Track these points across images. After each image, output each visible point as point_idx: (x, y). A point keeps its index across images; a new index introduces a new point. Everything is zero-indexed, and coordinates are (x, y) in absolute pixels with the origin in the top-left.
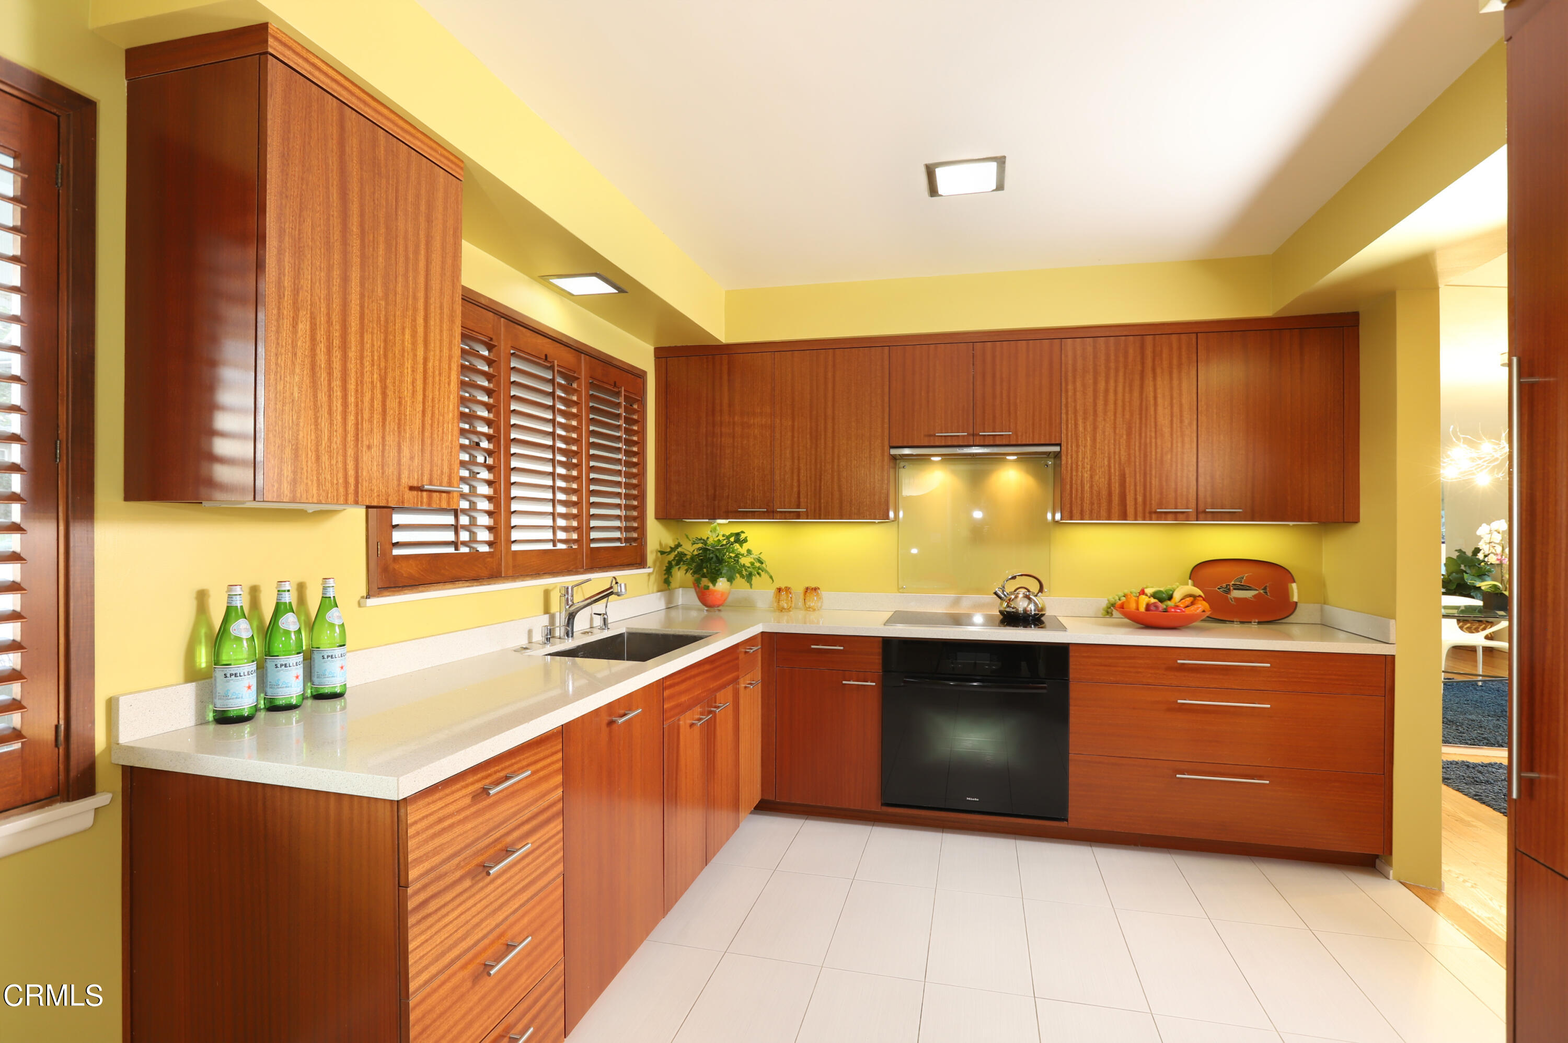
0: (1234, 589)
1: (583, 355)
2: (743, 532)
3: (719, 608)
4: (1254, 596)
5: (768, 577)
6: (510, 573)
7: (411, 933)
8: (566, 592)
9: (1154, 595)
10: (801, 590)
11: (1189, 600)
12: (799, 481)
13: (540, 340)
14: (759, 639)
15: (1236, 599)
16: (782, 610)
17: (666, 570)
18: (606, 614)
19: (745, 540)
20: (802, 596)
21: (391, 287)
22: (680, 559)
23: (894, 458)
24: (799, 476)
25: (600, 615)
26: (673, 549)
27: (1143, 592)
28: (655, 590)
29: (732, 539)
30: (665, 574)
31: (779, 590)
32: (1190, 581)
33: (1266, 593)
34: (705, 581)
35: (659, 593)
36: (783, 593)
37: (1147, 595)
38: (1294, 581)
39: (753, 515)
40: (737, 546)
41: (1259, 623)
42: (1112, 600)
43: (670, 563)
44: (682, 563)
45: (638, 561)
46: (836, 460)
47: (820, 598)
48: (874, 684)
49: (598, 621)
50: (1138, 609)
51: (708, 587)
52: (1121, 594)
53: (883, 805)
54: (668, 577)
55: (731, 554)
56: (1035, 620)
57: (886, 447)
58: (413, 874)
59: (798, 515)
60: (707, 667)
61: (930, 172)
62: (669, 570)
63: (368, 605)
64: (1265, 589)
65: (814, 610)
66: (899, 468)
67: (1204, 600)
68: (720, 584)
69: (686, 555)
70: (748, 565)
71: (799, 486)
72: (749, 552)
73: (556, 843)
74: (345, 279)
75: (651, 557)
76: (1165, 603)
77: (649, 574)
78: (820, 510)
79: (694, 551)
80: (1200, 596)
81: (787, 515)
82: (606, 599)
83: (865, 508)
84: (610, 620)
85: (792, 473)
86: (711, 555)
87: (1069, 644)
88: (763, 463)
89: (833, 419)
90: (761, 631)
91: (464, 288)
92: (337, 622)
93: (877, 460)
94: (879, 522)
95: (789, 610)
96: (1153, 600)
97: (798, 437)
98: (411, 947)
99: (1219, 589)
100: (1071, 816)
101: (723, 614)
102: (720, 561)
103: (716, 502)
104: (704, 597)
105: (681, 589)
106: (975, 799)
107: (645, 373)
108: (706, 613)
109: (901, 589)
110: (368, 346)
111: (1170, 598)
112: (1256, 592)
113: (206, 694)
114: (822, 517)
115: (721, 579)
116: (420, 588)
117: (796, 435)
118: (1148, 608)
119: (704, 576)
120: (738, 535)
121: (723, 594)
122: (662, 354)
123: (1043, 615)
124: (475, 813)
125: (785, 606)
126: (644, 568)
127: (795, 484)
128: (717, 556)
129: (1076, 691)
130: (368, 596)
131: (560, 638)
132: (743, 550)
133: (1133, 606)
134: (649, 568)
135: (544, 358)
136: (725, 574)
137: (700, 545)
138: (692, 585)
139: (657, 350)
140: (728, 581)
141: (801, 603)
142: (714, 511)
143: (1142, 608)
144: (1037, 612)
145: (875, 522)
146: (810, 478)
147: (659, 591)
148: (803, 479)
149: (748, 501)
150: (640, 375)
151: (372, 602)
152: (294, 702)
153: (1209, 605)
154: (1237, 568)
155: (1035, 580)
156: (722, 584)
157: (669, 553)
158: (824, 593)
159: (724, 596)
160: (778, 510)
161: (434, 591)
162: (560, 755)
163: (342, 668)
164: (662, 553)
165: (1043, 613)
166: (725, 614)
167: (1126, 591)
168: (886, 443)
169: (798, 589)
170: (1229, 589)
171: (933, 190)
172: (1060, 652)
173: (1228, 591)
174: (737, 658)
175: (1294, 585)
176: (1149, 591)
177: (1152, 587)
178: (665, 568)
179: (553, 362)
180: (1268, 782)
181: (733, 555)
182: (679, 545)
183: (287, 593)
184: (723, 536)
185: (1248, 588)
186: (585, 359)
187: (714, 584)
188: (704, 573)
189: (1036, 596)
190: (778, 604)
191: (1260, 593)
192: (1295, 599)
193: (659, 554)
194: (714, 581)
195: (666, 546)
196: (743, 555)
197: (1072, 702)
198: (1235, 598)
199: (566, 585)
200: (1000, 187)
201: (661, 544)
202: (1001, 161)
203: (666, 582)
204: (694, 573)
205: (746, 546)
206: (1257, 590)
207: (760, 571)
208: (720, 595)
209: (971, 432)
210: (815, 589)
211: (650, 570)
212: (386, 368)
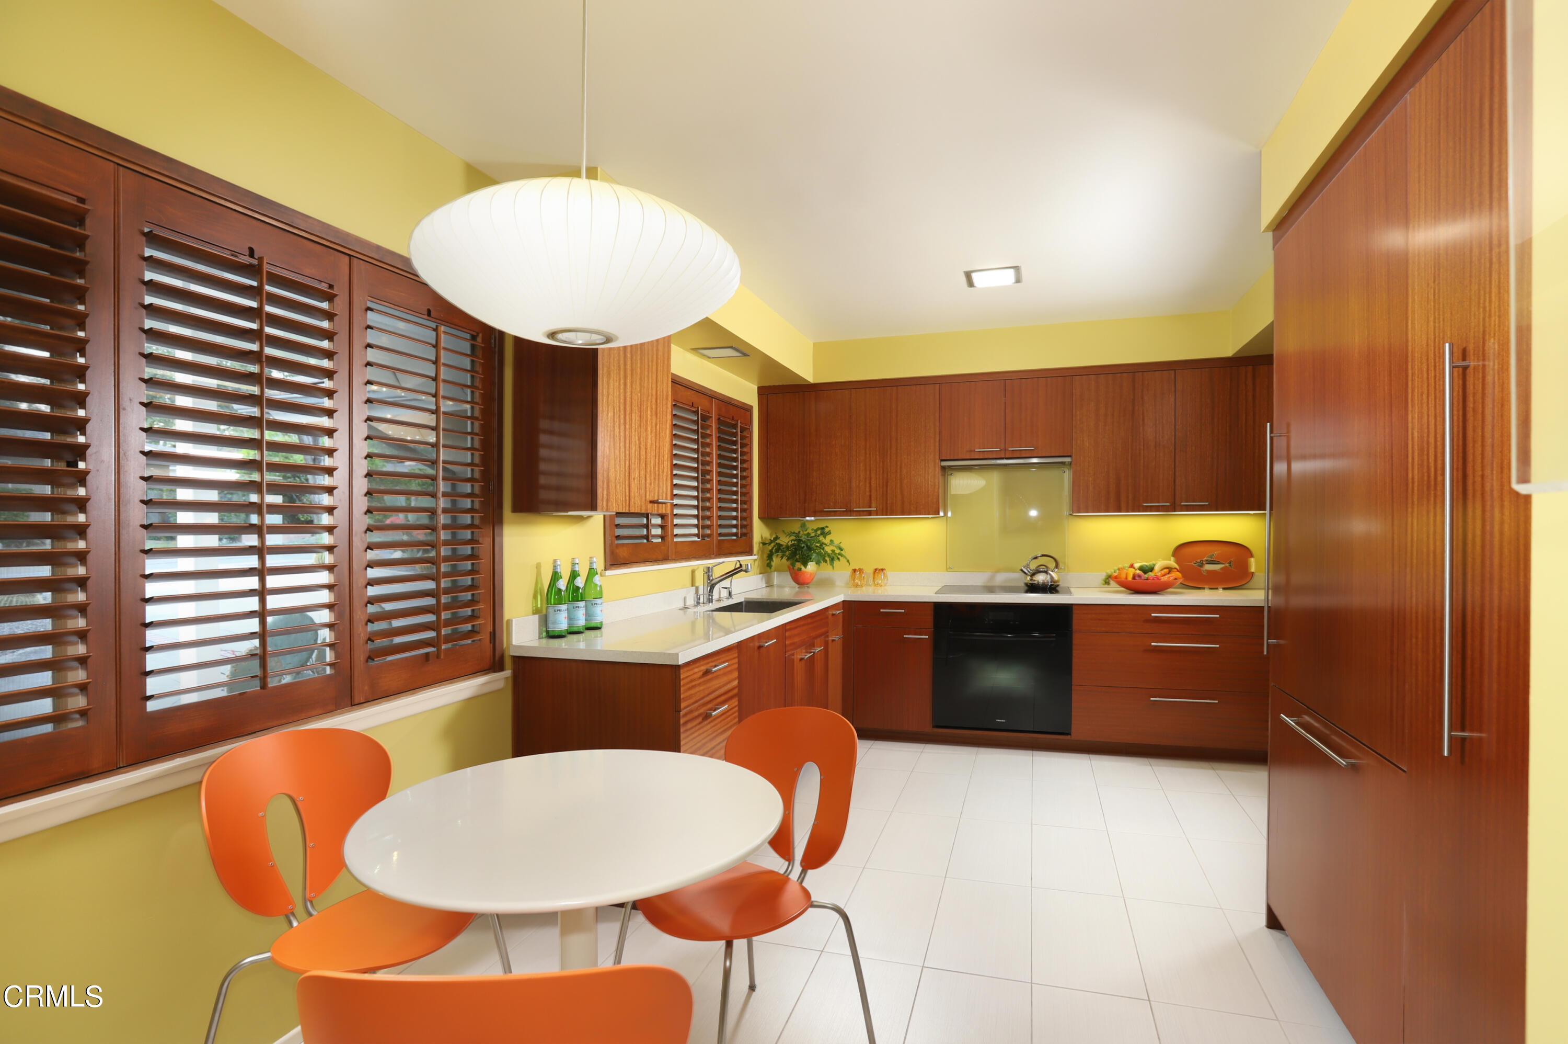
0: (1207, 563)
1: (714, 399)
2: (827, 527)
3: (808, 586)
4: (1222, 569)
5: (846, 561)
6: (674, 557)
7: (682, 736)
8: (708, 570)
9: (1141, 569)
10: (871, 571)
11: (1166, 571)
12: (870, 486)
13: (689, 393)
14: (841, 606)
15: (1208, 572)
16: (857, 586)
17: (768, 557)
18: (731, 588)
19: (829, 533)
20: (872, 575)
21: (642, 384)
22: (779, 548)
23: (943, 468)
24: (870, 483)
25: (726, 588)
26: (771, 541)
27: (1132, 566)
28: (758, 572)
29: (819, 532)
30: (767, 560)
31: (855, 571)
32: (1172, 559)
33: (1231, 566)
34: (798, 565)
35: (761, 575)
36: (857, 573)
37: (1134, 568)
38: (1252, 556)
39: (835, 513)
40: (821, 538)
41: (1224, 589)
42: (1110, 573)
43: (771, 551)
44: (780, 551)
45: (748, 550)
46: (899, 471)
47: (885, 576)
48: (927, 637)
49: (725, 593)
50: (1126, 578)
51: (801, 569)
52: (1116, 568)
53: (934, 727)
54: (770, 562)
55: (817, 545)
56: (1052, 588)
57: (938, 461)
58: (683, 705)
59: (870, 513)
60: (809, 620)
61: (968, 275)
62: (770, 557)
63: (607, 574)
64: (1230, 563)
65: (881, 586)
66: (947, 475)
67: (1178, 571)
68: (809, 566)
69: (782, 545)
70: (830, 552)
71: (870, 491)
72: (832, 541)
73: (735, 713)
74: (625, 384)
75: (756, 548)
76: (1147, 574)
77: (755, 560)
78: (887, 509)
79: (788, 542)
80: (1175, 568)
81: (862, 513)
82: (731, 578)
83: (922, 507)
84: (733, 593)
85: (865, 481)
86: (803, 545)
87: (1072, 604)
88: (842, 474)
89: (897, 439)
90: (843, 600)
91: (672, 373)
92: (598, 583)
93: (931, 470)
94: (931, 517)
95: (862, 586)
96: (1138, 572)
97: (870, 454)
98: (682, 743)
99: (1195, 563)
100: (1074, 730)
101: (810, 590)
102: (810, 549)
103: (806, 505)
104: (798, 578)
105: (776, 572)
106: (1003, 721)
107: (752, 407)
108: (797, 589)
109: (949, 569)
110: (633, 421)
111: (1151, 569)
112: (1223, 565)
113: (545, 620)
114: (888, 514)
115: (810, 563)
116: (629, 566)
117: (868, 452)
118: (1134, 578)
119: (797, 561)
120: (823, 529)
121: (811, 574)
122: (764, 392)
123: (1058, 585)
124: (704, 681)
125: (859, 583)
126: (751, 555)
127: (867, 489)
128: (807, 546)
129: (1077, 639)
130: (606, 569)
131: (704, 603)
132: (827, 541)
133: (1123, 576)
134: (755, 555)
135: (691, 405)
136: (814, 559)
137: (793, 538)
138: (787, 569)
139: (759, 388)
140: (817, 564)
141: (871, 582)
142: (805, 511)
143: (1130, 578)
144: (1052, 584)
145: (928, 518)
146: (879, 485)
147: (760, 574)
148: (873, 485)
149: (831, 504)
150: (748, 409)
151: (608, 573)
152: (581, 630)
153: (1182, 575)
154: (1209, 548)
155: (1052, 559)
156: (811, 567)
157: (770, 544)
158: (889, 573)
159: (812, 576)
160: (855, 509)
161: (635, 567)
162: (736, 660)
163: (601, 611)
164: (764, 544)
165: (1057, 584)
166: (812, 590)
167: (1120, 566)
168: (937, 457)
169: (869, 570)
170: (1202, 564)
171: (970, 283)
172: (1066, 610)
173: (1201, 565)
174: (828, 618)
175: (1252, 560)
176: (1137, 565)
177: (1140, 563)
178: (767, 555)
179: (698, 408)
180: (1217, 701)
181: (818, 545)
182: (777, 538)
183: (577, 565)
184: (812, 529)
185: (1217, 562)
186: (715, 402)
187: (805, 567)
188: (797, 559)
189: (1052, 571)
190: (854, 582)
191: (1226, 566)
192: (1253, 569)
193: (761, 545)
194: (805, 565)
195: (766, 539)
196: (826, 545)
197: (1074, 647)
198: (1206, 570)
199: (708, 566)
200: (1018, 280)
201: (762, 537)
202: (1017, 268)
203: (767, 567)
204: (788, 559)
205: (829, 538)
206: (1224, 564)
207: (839, 556)
208: (809, 576)
209: (1003, 447)
210: (882, 570)
211: (755, 557)
212: (640, 432)
